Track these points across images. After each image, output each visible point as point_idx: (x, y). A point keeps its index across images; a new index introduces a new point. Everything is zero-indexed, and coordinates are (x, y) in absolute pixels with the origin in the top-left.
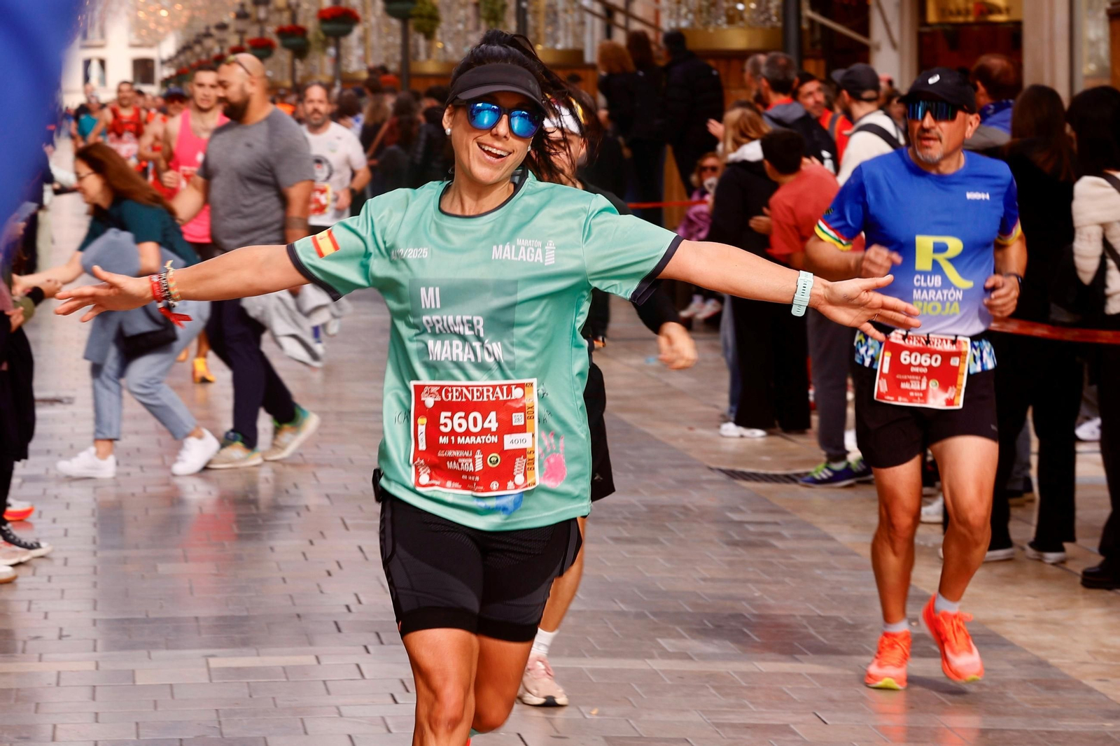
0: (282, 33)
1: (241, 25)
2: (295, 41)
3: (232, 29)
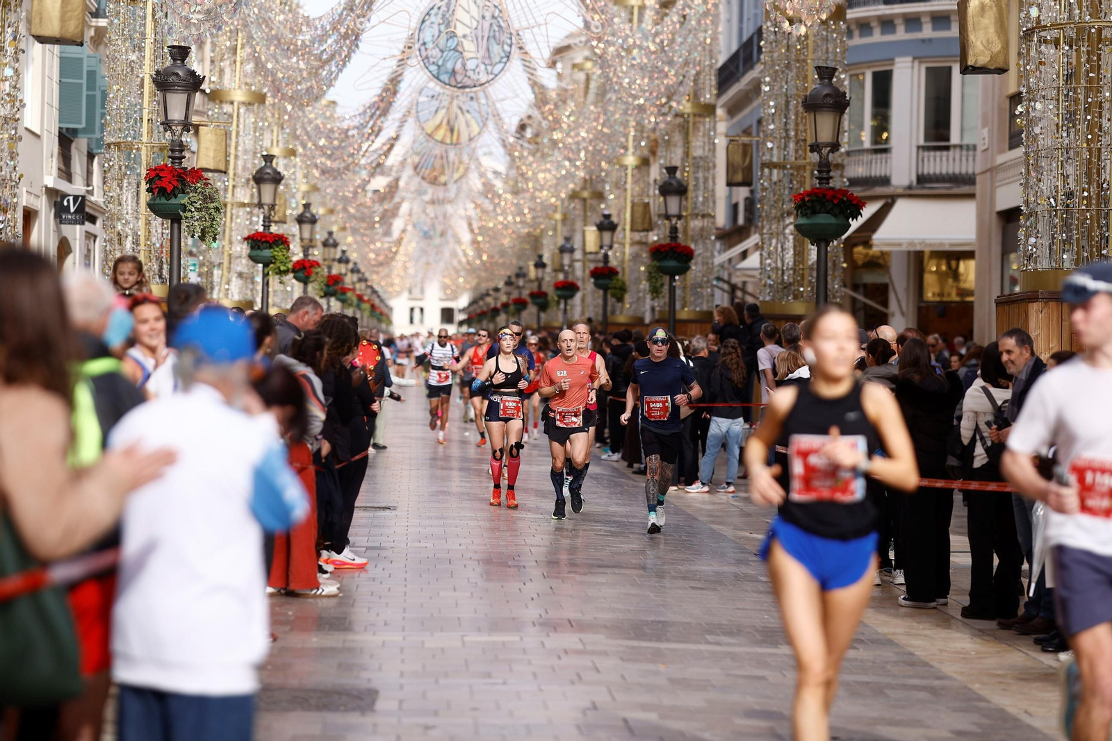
0: (532, 295)
1: (509, 289)
2: (541, 300)
3: (502, 291)
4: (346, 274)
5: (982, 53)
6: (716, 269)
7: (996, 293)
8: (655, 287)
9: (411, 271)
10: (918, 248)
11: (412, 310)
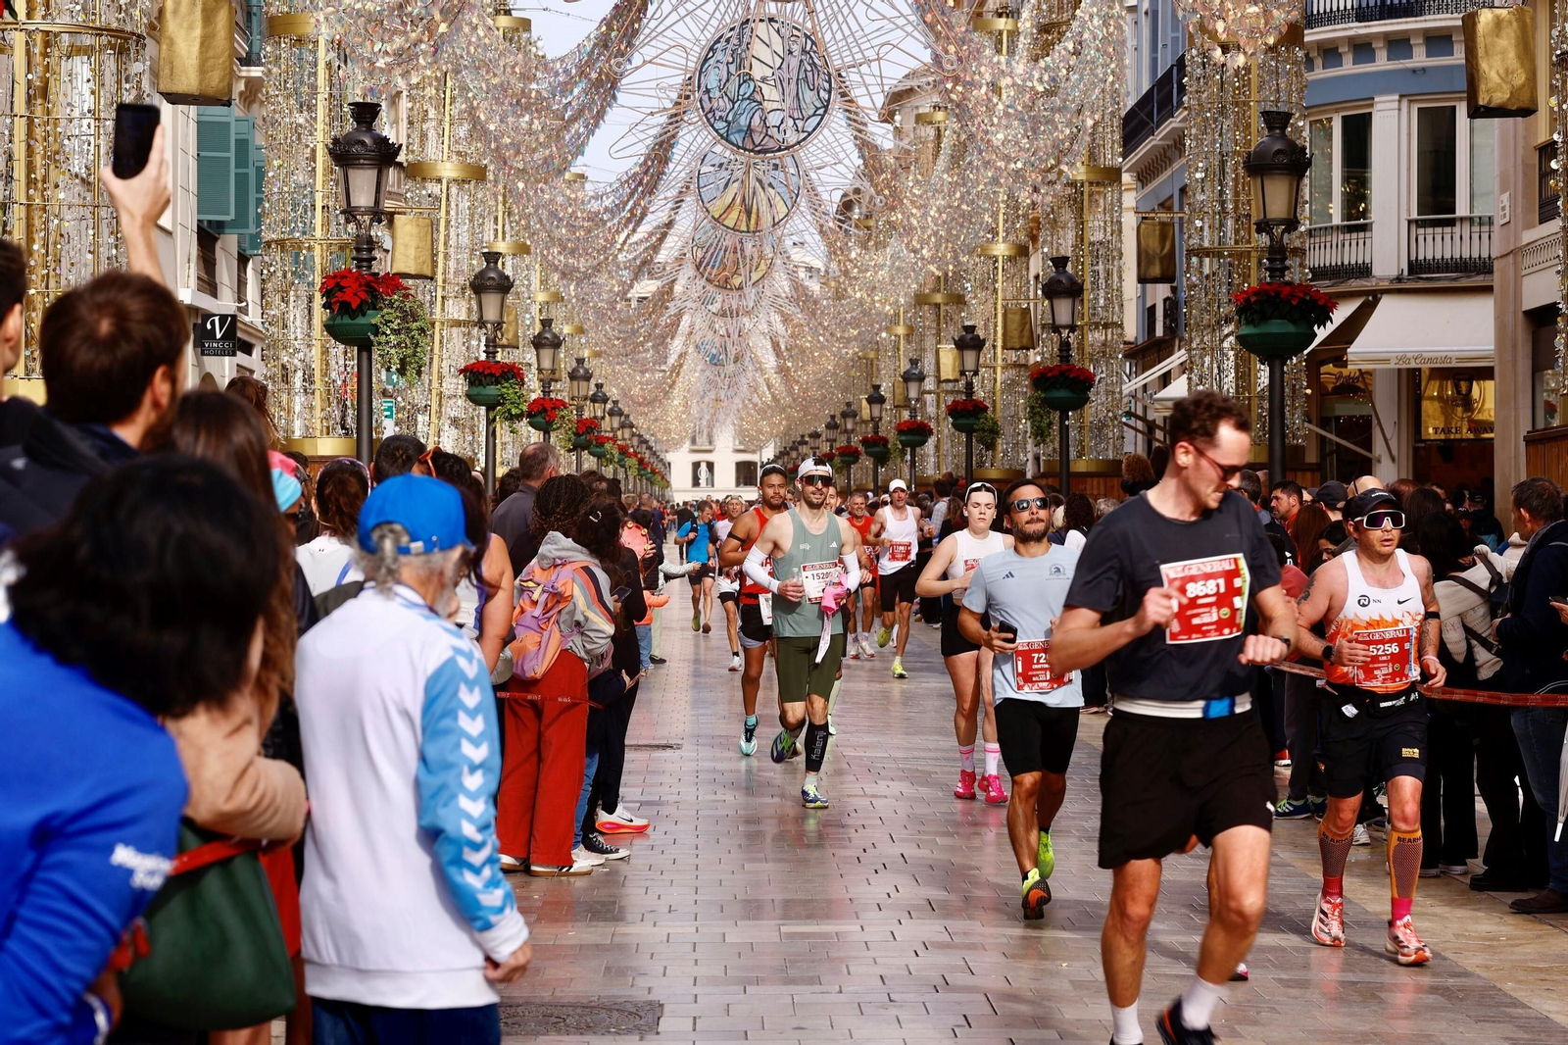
0: (865, 442)
1: (831, 434)
2: (878, 449)
3: (824, 437)
4: (603, 418)
5: (1499, 88)
6: (1125, 400)
7: (1525, 427)
8: (1039, 428)
9: (694, 411)
10: (1413, 365)
11: (696, 466)
